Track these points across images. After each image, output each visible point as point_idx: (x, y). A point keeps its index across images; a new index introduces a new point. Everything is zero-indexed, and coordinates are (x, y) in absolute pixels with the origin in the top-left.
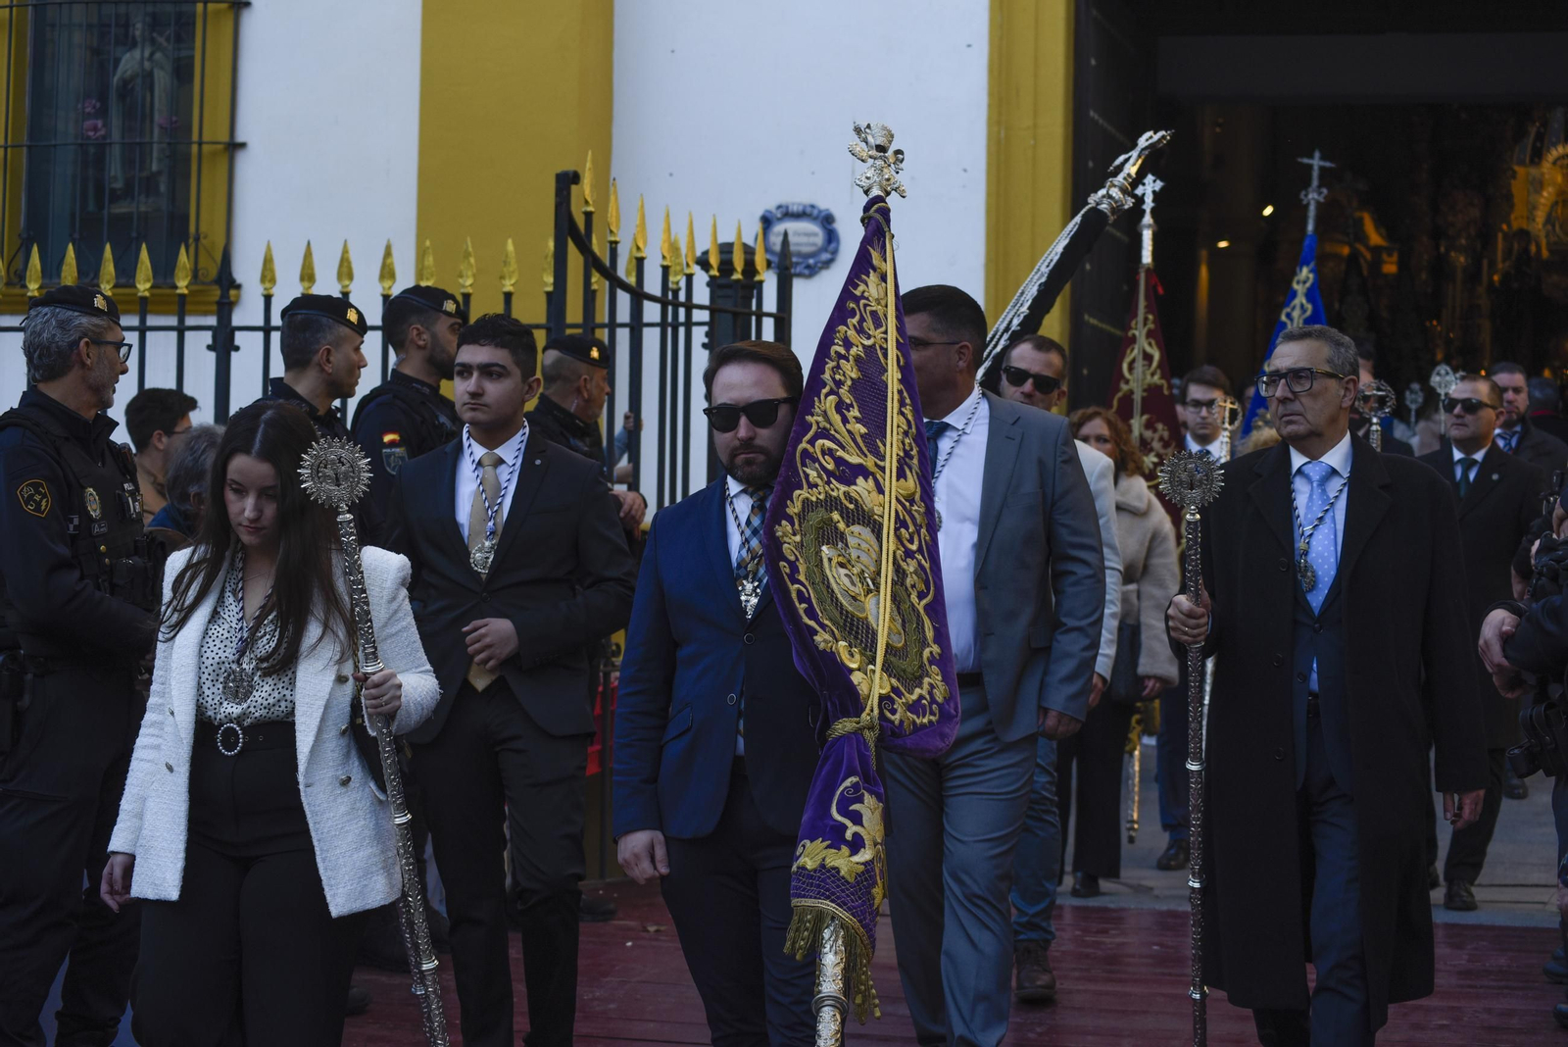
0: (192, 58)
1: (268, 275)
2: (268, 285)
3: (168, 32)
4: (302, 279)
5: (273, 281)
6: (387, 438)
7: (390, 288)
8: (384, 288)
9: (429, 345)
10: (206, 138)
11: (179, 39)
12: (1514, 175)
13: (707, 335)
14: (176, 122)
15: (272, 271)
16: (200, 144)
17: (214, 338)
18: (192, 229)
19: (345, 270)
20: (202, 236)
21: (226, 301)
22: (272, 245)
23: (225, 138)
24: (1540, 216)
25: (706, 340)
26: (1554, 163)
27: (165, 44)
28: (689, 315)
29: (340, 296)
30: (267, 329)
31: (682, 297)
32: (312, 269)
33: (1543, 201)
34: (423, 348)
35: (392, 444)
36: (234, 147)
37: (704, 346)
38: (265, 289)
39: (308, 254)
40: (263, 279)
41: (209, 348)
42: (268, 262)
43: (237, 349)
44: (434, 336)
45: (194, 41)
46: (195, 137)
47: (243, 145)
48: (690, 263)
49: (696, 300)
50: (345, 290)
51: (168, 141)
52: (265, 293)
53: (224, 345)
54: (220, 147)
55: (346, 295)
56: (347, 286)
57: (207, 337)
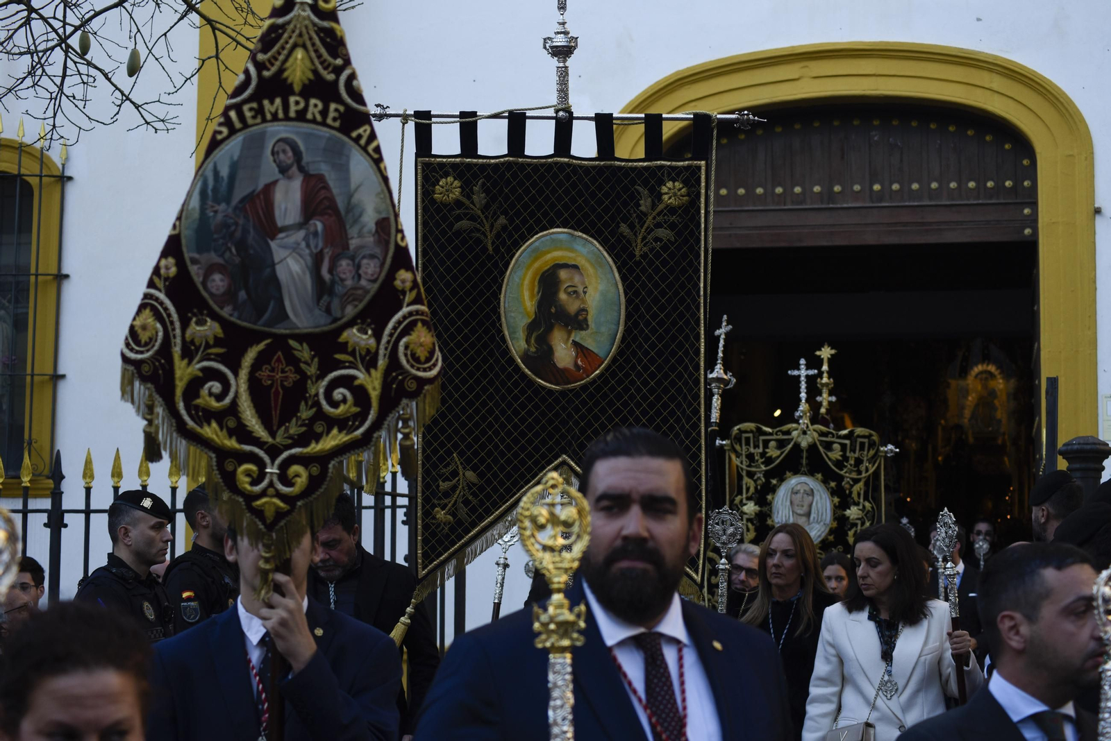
0: (27, 314)
1: (88, 473)
2: (88, 480)
3: (10, 296)
4: (113, 476)
5: (92, 477)
6: (185, 595)
7: (177, 482)
8: (172, 482)
9: (211, 525)
10: (36, 372)
11: (17, 301)
12: (948, 386)
13: (405, 514)
14: (15, 360)
15: (91, 470)
16: (32, 376)
17: (49, 518)
18: (26, 436)
19: (144, 469)
20: (33, 442)
21: (57, 491)
22: (91, 451)
23: (51, 372)
24: (967, 413)
25: (405, 519)
26: (976, 376)
27: (7, 304)
28: (394, 501)
29: (140, 488)
30: (88, 512)
31: (388, 488)
32: (121, 469)
33: (968, 403)
34: (206, 527)
35: (189, 599)
36: (57, 378)
37: (403, 522)
38: (86, 483)
39: (117, 458)
40: (84, 476)
41: (45, 525)
42: (88, 463)
43: (66, 526)
44: (214, 518)
45: (28, 302)
46: (29, 371)
47: (63, 376)
48: (395, 464)
49: (399, 491)
50: (144, 484)
51: (9, 373)
52: (86, 486)
53: (56, 522)
54: (47, 377)
55: (145, 487)
56: (146, 481)
57: (44, 518)
